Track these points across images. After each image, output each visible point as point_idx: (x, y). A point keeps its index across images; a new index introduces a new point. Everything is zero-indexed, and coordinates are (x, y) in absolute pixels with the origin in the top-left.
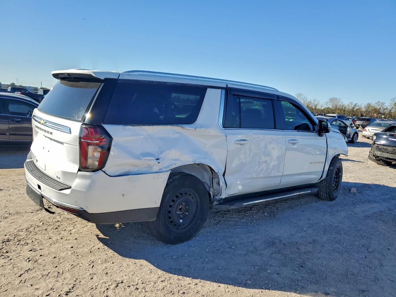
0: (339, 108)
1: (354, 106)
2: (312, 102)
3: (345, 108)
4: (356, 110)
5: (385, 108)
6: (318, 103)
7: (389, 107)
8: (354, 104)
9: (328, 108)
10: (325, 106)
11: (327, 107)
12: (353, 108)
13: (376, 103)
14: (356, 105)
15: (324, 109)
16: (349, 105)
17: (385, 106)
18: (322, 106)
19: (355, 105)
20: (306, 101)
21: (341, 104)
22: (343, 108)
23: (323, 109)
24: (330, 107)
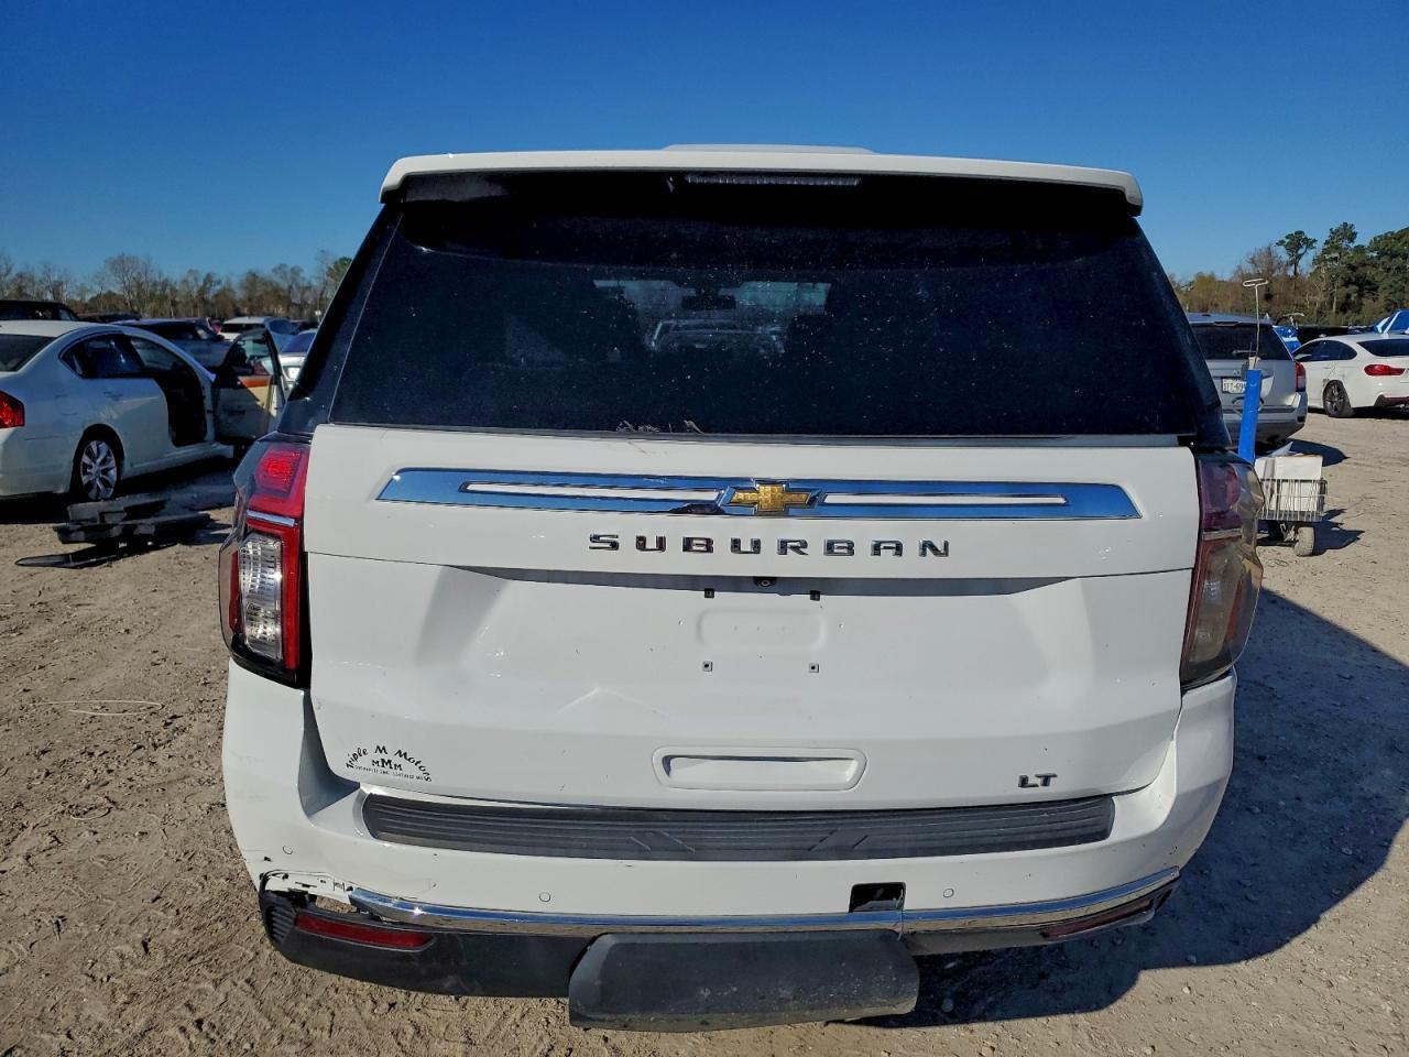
0: (152, 295)
1: (205, 283)
2: (38, 275)
3: (174, 291)
4: (216, 296)
5: (305, 284)
6: (64, 280)
7: (315, 283)
8: (203, 275)
9: (110, 295)
10: (98, 289)
11: (104, 292)
12: (202, 291)
13: (274, 270)
14: (211, 282)
15: (93, 300)
16: (185, 281)
17: (304, 279)
18: (83, 291)
19: (208, 279)
20: (9, 272)
21: (158, 279)
22: (168, 291)
23: (88, 298)
24: (117, 289)
